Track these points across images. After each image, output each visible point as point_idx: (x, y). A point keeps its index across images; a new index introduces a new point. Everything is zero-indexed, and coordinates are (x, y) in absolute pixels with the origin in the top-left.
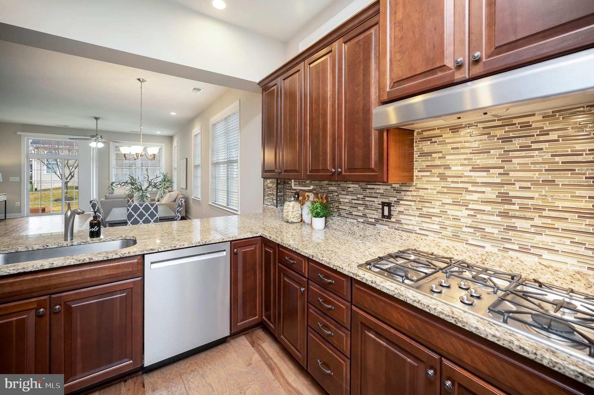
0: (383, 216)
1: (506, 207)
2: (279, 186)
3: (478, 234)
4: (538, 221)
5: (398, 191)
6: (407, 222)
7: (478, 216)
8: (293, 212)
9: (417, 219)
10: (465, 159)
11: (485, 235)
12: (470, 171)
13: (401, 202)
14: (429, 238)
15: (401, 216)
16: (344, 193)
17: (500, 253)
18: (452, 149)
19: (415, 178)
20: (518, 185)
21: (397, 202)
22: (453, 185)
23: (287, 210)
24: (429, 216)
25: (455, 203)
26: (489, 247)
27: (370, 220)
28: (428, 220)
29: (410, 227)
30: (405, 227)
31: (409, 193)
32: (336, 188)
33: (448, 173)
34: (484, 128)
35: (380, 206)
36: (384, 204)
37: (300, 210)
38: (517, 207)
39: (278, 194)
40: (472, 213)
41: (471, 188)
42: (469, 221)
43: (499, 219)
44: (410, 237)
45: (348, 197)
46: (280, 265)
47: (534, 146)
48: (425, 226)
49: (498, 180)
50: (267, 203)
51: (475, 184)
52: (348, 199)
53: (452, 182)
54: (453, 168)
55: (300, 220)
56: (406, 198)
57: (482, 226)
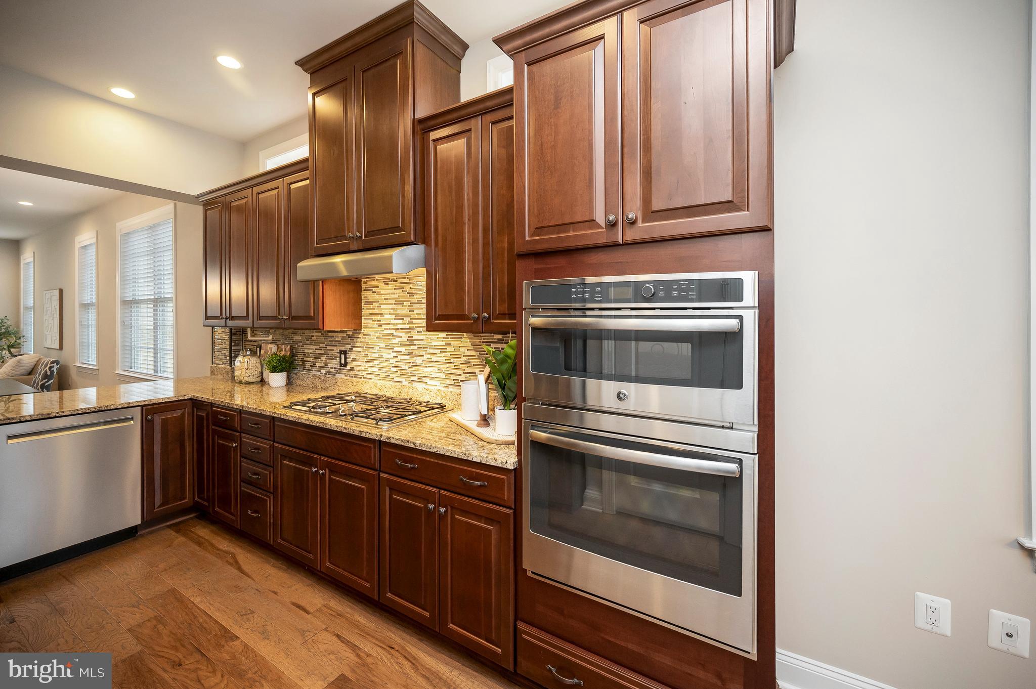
0: (341, 365)
1: (413, 347)
2: (234, 337)
3: (399, 372)
4: (426, 357)
5: (352, 338)
6: (358, 368)
7: (399, 357)
8: (248, 369)
9: (365, 364)
10: (391, 309)
11: (402, 373)
12: (394, 319)
13: (354, 349)
14: (372, 380)
15: (354, 363)
16: (308, 342)
17: (410, 385)
18: (385, 299)
19: (362, 325)
21: (351, 349)
22: (386, 331)
23: (240, 368)
24: (372, 360)
25: (387, 347)
26: (404, 382)
27: (331, 370)
28: (371, 364)
29: (360, 373)
30: (357, 373)
31: (359, 340)
32: (300, 338)
33: (383, 321)
34: (400, 283)
35: (339, 355)
36: (341, 352)
37: (259, 366)
38: (416, 348)
39: (233, 348)
40: (395, 354)
41: (395, 334)
42: (393, 361)
43: (408, 357)
44: (360, 382)
45: (312, 347)
46: (213, 427)
48: (369, 370)
49: (407, 327)
50: (217, 362)
51: (397, 329)
52: (312, 349)
53: (385, 329)
54: (386, 316)
55: (259, 379)
56: (357, 345)
57: (400, 365)
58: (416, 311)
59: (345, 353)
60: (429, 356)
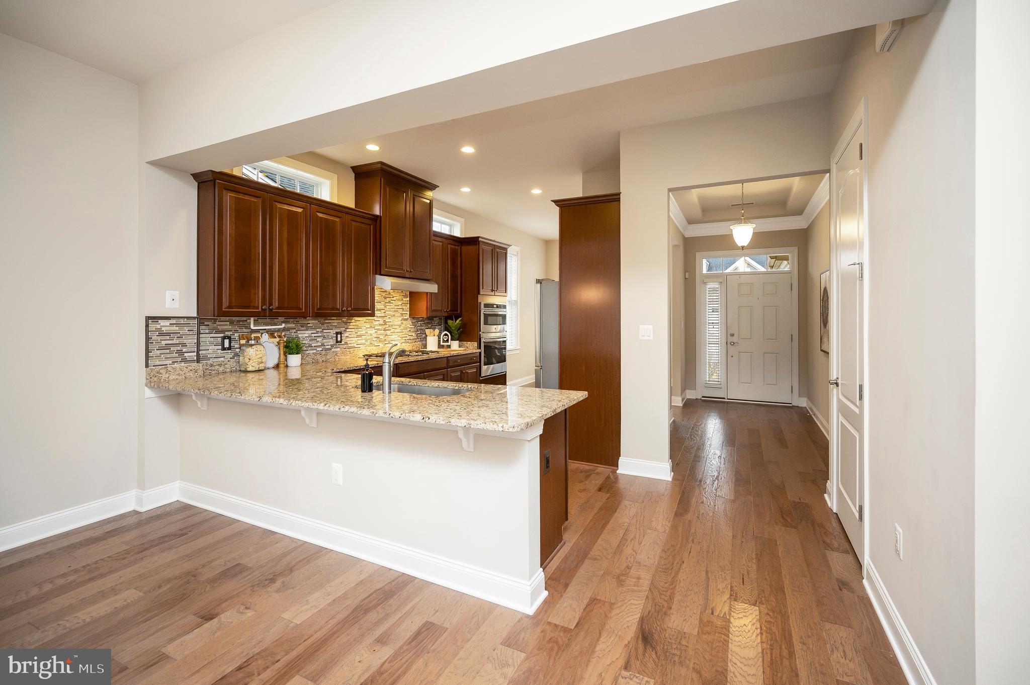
0: (337, 342)
4: (392, 331)
5: (345, 323)
6: (350, 342)
9: (356, 339)
13: (348, 330)
15: (348, 339)
16: (303, 329)
20: (388, 317)
21: (345, 331)
24: (360, 336)
25: (371, 327)
26: (381, 345)
27: (327, 347)
28: (360, 338)
29: (352, 345)
30: (350, 345)
31: (351, 324)
32: (294, 325)
35: (335, 335)
36: (337, 333)
38: (387, 326)
40: (376, 331)
42: (375, 335)
43: (383, 332)
44: (354, 350)
45: (307, 332)
47: (392, 302)
48: (359, 342)
50: (158, 363)
56: (350, 327)
57: (379, 336)
58: (388, 307)
59: (341, 333)
60: (394, 330)
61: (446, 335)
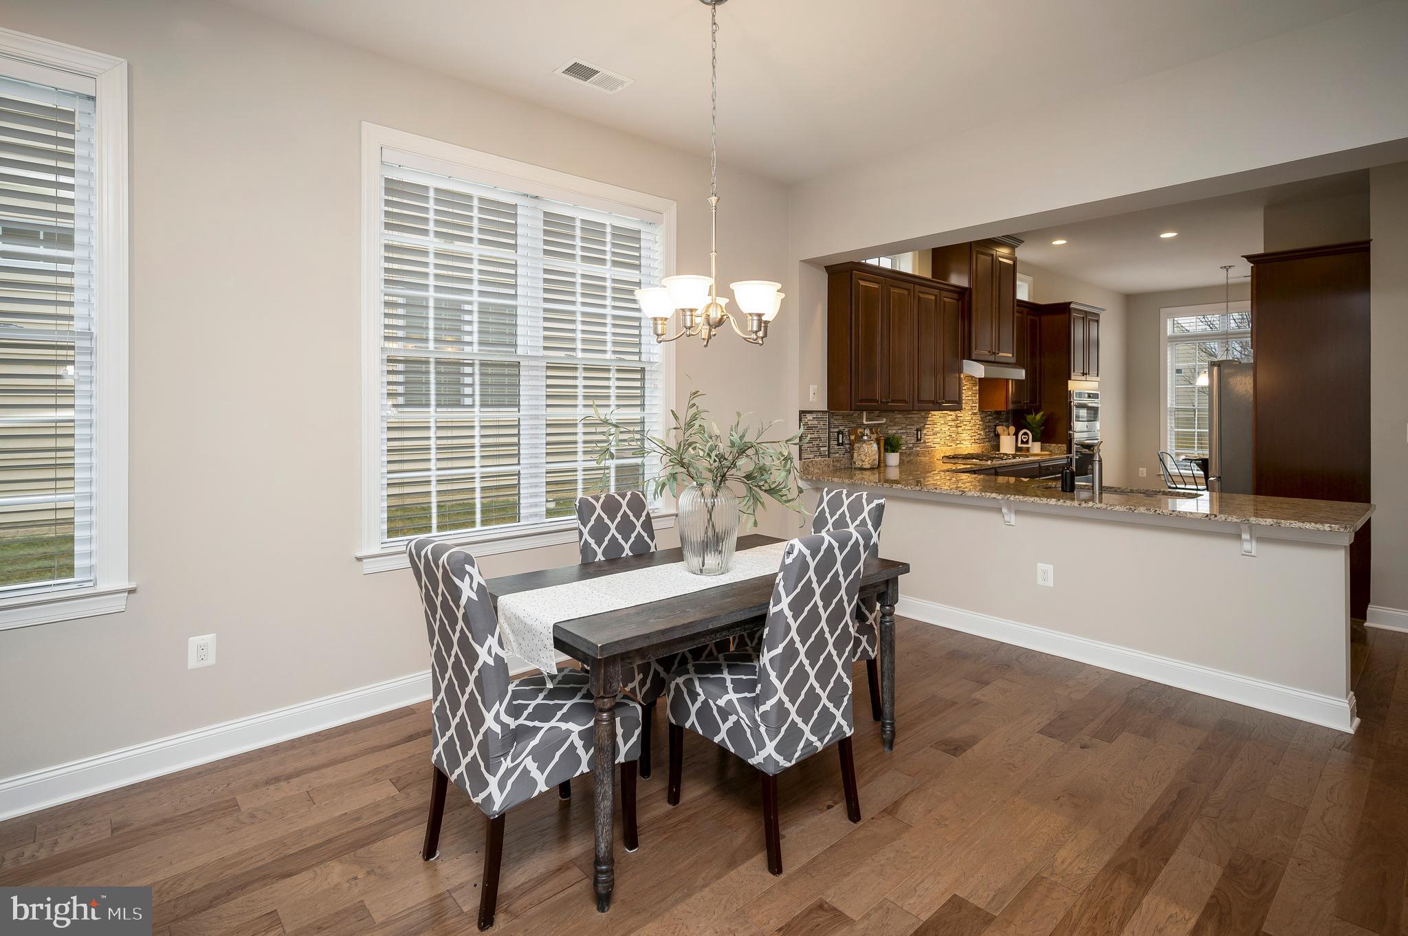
0: (918, 439)
6: (929, 441)
9: (932, 437)
13: (927, 426)
15: (926, 437)
16: (892, 424)
21: (924, 427)
24: (936, 434)
27: (910, 445)
29: (930, 444)
30: (927, 444)
31: (928, 419)
36: (917, 430)
38: (958, 422)
40: (949, 427)
44: (931, 451)
48: (936, 440)
56: (928, 423)
59: (920, 430)
61: (1025, 434)
